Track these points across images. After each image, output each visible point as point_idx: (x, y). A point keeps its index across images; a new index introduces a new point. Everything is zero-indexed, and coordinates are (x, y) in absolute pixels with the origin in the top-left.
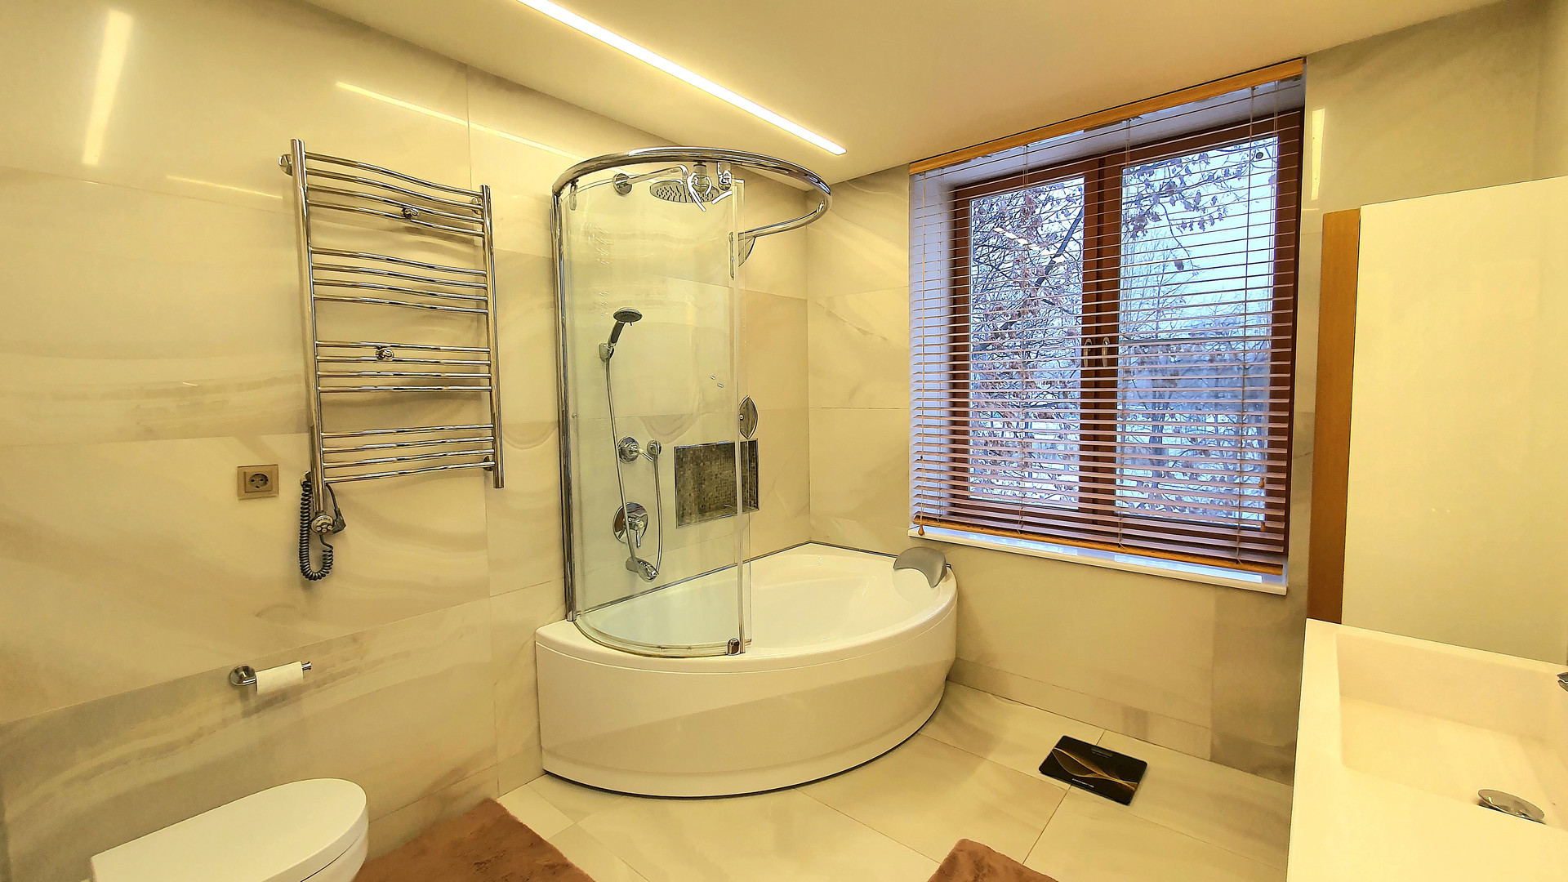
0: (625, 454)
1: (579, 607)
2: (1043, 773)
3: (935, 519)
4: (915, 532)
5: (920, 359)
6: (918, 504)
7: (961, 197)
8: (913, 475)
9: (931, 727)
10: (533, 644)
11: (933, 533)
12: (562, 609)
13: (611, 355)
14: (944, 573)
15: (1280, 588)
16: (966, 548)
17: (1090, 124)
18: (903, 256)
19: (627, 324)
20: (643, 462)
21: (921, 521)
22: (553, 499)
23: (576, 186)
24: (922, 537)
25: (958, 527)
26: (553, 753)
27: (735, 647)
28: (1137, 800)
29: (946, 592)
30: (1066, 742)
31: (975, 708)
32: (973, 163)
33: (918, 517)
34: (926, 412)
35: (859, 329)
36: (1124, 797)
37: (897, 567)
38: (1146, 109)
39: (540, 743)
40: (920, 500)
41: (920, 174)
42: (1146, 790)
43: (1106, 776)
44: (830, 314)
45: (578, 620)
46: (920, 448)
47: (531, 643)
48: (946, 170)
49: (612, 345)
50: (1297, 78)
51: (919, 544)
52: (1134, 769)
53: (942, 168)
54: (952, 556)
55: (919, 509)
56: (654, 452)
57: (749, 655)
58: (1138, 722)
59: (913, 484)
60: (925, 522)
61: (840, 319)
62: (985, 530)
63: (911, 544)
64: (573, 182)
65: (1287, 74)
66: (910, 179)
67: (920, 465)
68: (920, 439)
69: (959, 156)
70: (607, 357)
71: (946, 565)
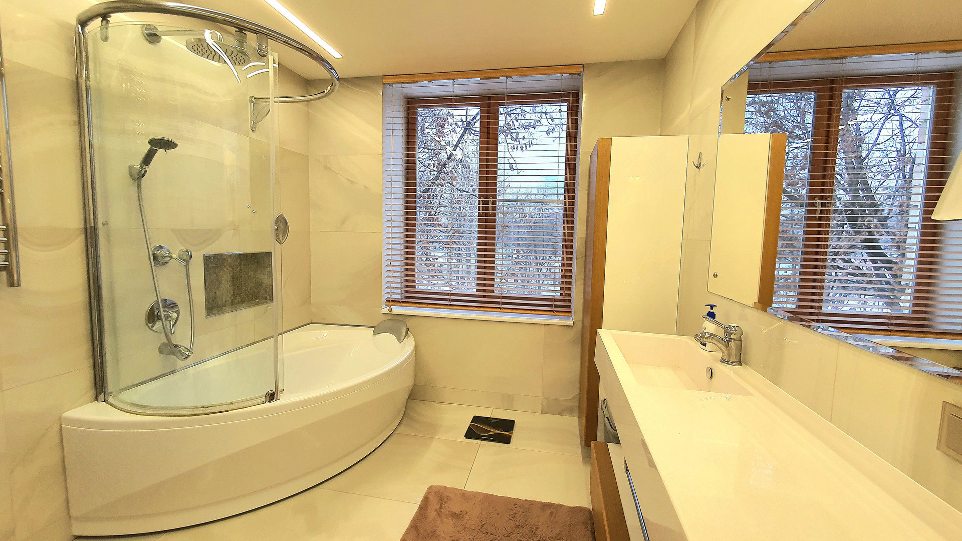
0: (158, 259)
1: (110, 388)
2: (466, 438)
3: (399, 302)
4: (386, 310)
5: (390, 201)
6: (388, 293)
7: (412, 105)
8: (385, 274)
9: (401, 428)
10: (58, 427)
11: (398, 310)
12: (91, 393)
13: (143, 175)
14: (407, 334)
15: (570, 323)
16: (418, 318)
17: (484, 76)
18: (379, 135)
19: (161, 152)
20: (175, 265)
21: (390, 303)
22: (80, 297)
23: (108, 22)
24: (391, 313)
25: (413, 305)
26: (85, 519)
27: (272, 397)
28: (513, 440)
29: (409, 345)
30: (476, 419)
31: (425, 411)
32: (419, 84)
33: (388, 301)
34: (394, 235)
35: (348, 180)
36: (506, 440)
37: (375, 333)
38: (515, 73)
39: (69, 513)
40: (389, 290)
41: (390, 84)
42: (516, 434)
43: (498, 432)
44: (326, 168)
45: (110, 399)
46: (389, 258)
47: (56, 428)
48: (406, 85)
49: (145, 167)
50: (579, 74)
51: (389, 317)
52: (509, 425)
53: (404, 83)
54: (410, 323)
55: (389, 296)
56: (187, 259)
57: (283, 400)
58: (509, 401)
59: (385, 280)
60: (393, 303)
61: (334, 171)
62: (429, 306)
63: (383, 318)
64: (105, 16)
65: (576, 71)
66: (383, 86)
67: (389, 268)
68: (389, 252)
69: (412, 78)
70: (138, 177)
71: (408, 330)
